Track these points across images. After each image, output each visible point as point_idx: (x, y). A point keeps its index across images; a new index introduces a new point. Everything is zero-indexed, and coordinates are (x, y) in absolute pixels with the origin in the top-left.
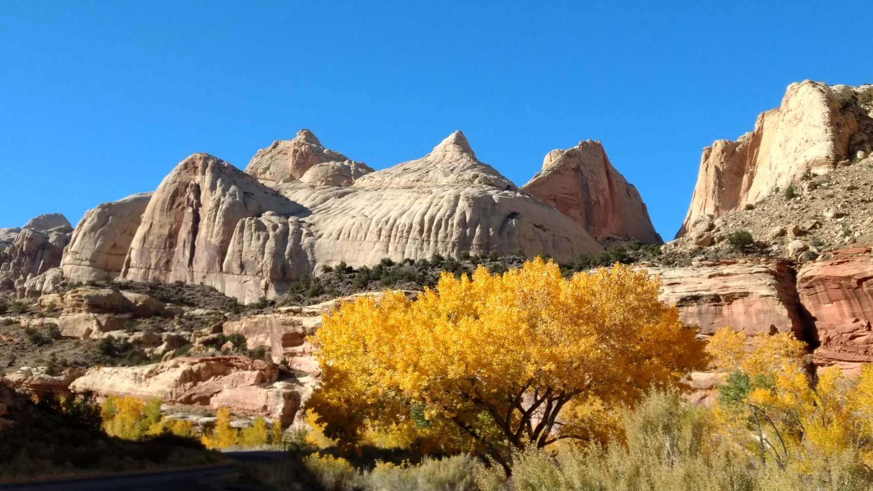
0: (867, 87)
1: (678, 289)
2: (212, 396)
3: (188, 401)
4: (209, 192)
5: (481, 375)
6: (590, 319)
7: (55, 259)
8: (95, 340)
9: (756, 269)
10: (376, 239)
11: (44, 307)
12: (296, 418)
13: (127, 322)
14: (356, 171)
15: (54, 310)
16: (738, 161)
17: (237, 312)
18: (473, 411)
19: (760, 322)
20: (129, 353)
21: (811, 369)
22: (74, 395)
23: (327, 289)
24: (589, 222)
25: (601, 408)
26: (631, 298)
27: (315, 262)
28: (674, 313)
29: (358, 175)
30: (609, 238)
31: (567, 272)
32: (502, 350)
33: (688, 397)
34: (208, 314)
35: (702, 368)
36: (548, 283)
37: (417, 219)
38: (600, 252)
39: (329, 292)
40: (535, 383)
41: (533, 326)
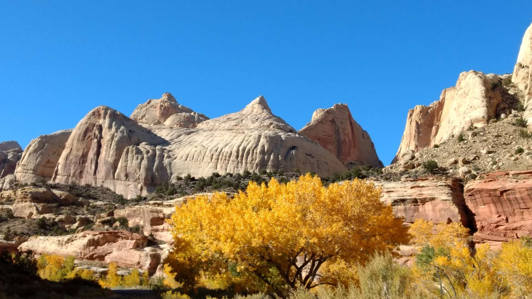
0: (508, 75)
1: (392, 194)
2: (106, 255)
3: (91, 258)
4: (107, 130)
5: (272, 244)
6: (338, 212)
7: (11, 169)
8: (34, 219)
9: (439, 183)
10: (209, 161)
11: (3, 198)
12: (158, 270)
13: (55, 209)
14: (199, 119)
15: (10, 200)
16: (430, 118)
17: (123, 204)
18: (266, 267)
19: (441, 216)
20: (55, 228)
21: (472, 245)
22: (21, 253)
23: (178, 190)
24: (339, 153)
25: (345, 267)
26: (364, 199)
27: (171, 174)
28: (390, 209)
29: (199, 121)
30: (351, 163)
31: (325, 183)
32: (285, 230)
33: (397, 260)
34: (105, 205)
35: (406, 243)
36: (314, 190)
37: (235, 149)
38: (345, 171)
39: (180, 193)
40: (305, 250)
41: (305, 215)
